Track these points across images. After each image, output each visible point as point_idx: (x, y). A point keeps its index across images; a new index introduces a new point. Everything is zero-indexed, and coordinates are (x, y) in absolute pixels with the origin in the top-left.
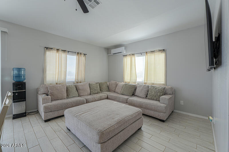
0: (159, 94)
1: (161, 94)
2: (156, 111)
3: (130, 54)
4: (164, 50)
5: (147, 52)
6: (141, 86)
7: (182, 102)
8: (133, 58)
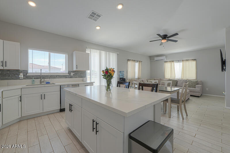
0: (194, 84)
1: (196, 84)
2: (194, 92)
3: (170, 61)
4: (195, 59)
5: (183, 60)
6: (181, 80)
7: (207, 89)
8: (173, 63)
